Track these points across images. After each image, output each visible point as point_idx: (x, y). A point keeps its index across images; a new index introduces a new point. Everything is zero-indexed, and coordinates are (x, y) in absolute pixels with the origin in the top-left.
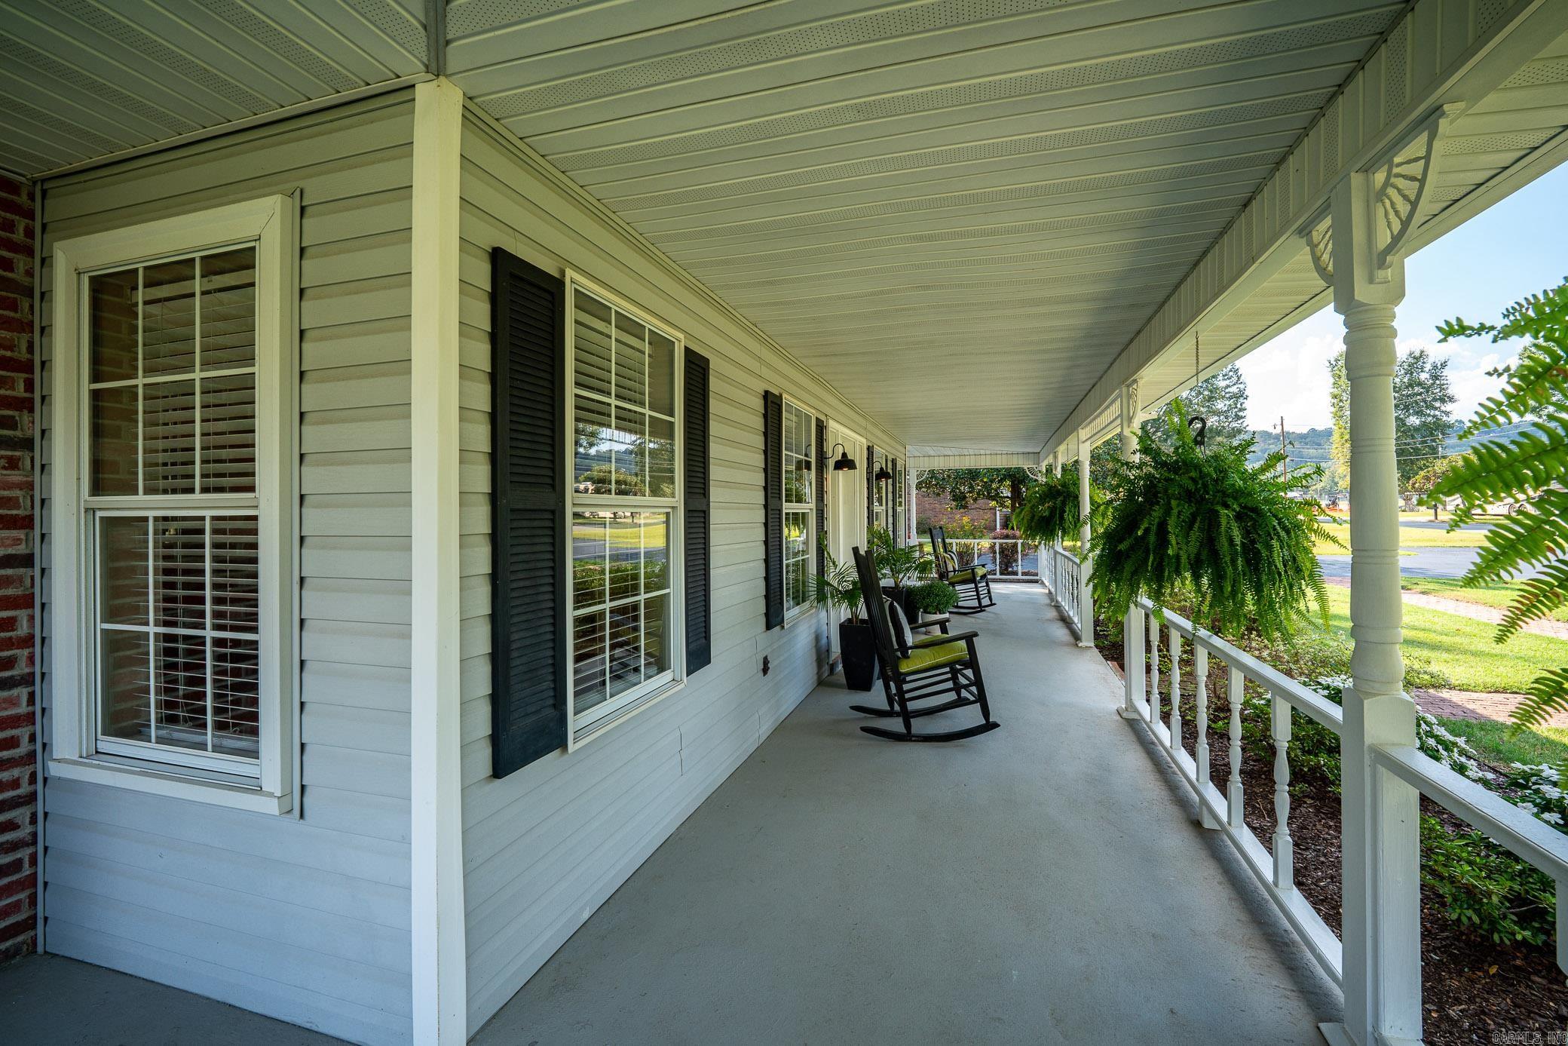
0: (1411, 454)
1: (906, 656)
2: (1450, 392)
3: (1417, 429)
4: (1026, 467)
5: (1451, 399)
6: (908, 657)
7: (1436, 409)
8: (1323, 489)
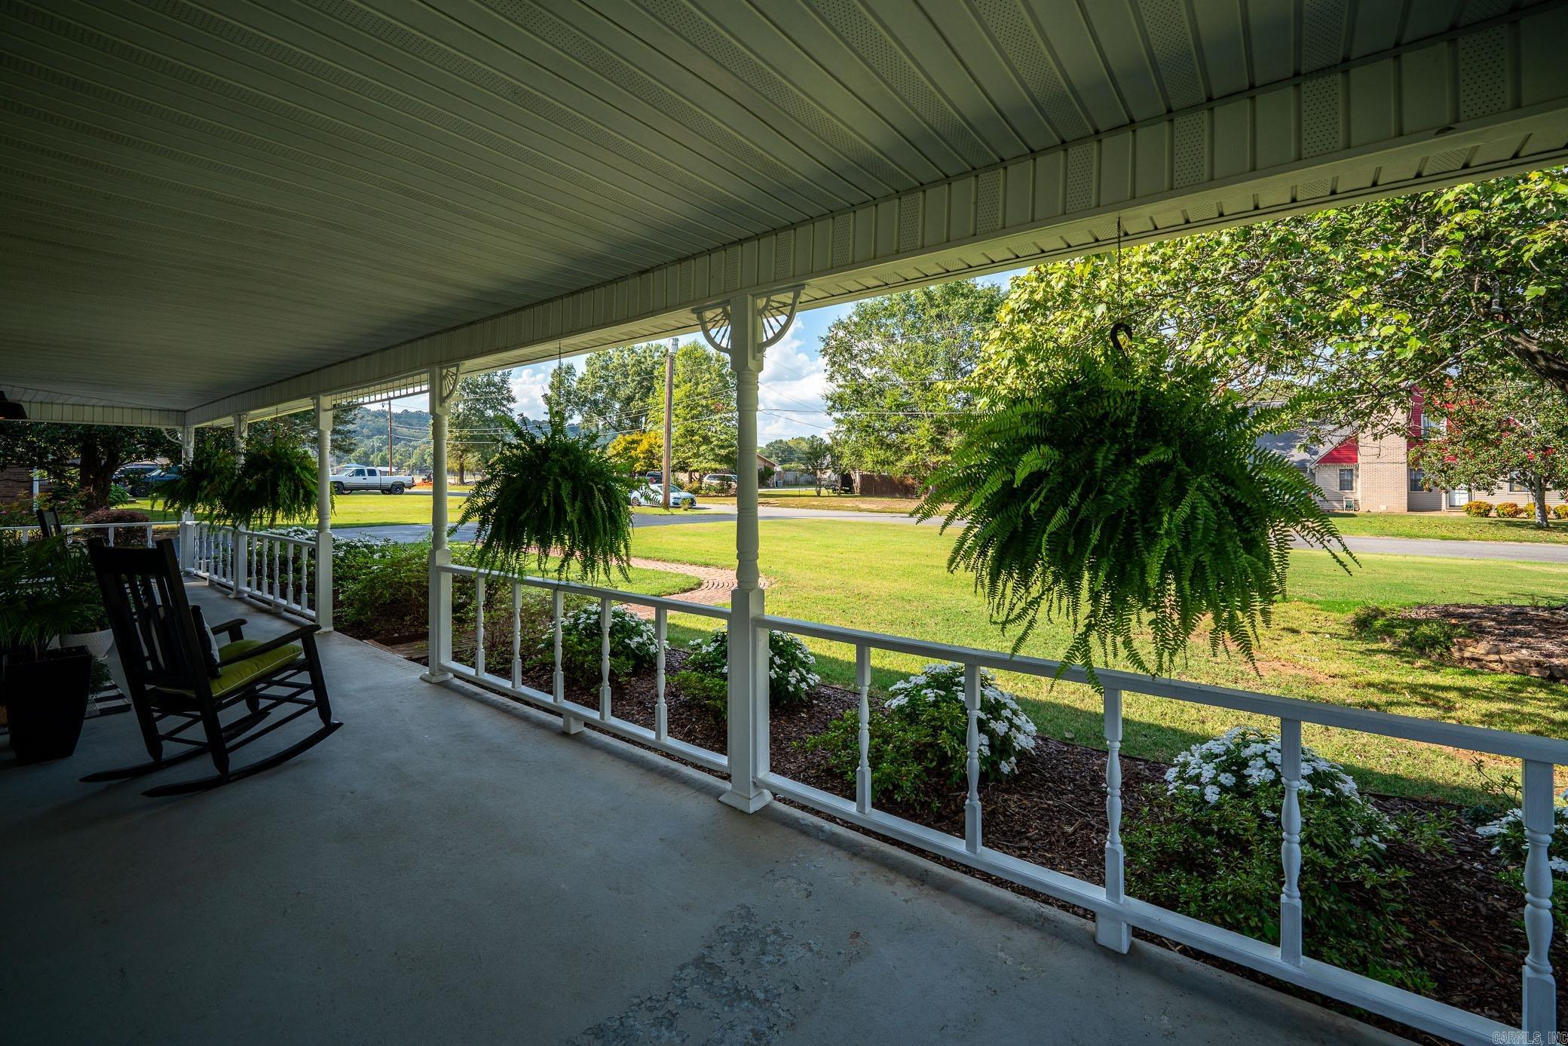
0: (487, 440)
1: (216, 676)
2: (513, 394)
3: (492, 420)
4: (163, 428)
5: (514, 400)
6: (220, 676)
7: (504, 406)
8: (415, 465)
